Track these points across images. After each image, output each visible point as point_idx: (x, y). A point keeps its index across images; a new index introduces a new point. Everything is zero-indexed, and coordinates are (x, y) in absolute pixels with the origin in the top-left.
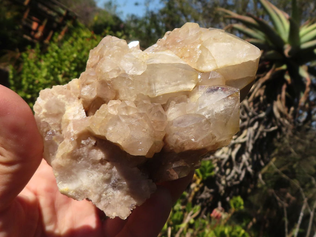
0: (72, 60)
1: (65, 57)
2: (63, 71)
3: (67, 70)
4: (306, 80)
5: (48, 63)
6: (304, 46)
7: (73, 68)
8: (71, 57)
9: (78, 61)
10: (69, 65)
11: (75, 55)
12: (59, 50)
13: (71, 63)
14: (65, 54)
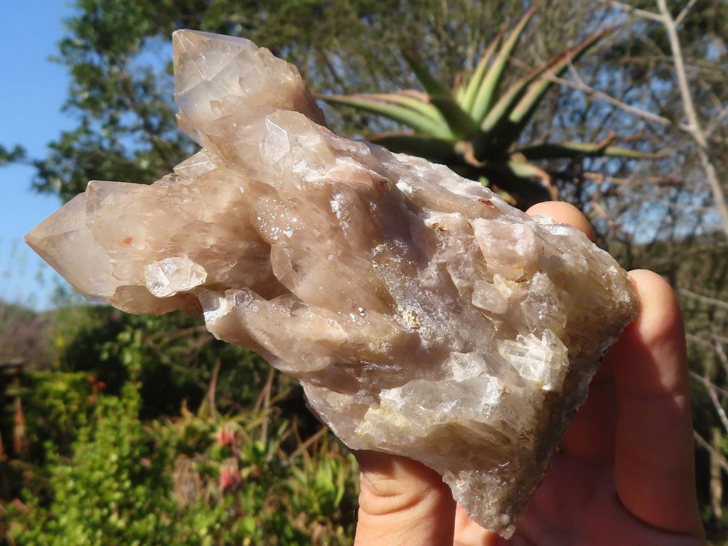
0: (114, 469)
1: (98, 475)
2: (113, 505)
3: (118, 496)
4: (538, 179)
5: (74, 512)
6: (488, 124)
7: (127, 484)
8: (107, 466)
9: (128, 462)
10: (115, 485)
11: (114, 457)
12: (77, 470)
13: (116, 476)
14: (92, 470)
